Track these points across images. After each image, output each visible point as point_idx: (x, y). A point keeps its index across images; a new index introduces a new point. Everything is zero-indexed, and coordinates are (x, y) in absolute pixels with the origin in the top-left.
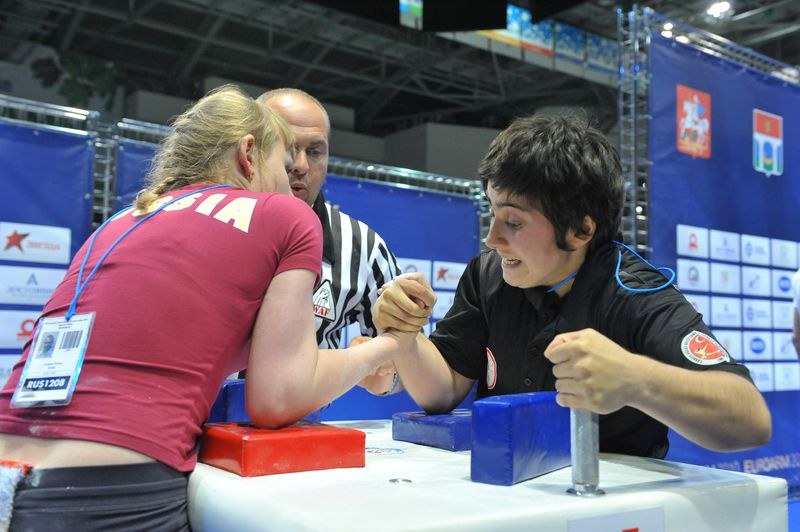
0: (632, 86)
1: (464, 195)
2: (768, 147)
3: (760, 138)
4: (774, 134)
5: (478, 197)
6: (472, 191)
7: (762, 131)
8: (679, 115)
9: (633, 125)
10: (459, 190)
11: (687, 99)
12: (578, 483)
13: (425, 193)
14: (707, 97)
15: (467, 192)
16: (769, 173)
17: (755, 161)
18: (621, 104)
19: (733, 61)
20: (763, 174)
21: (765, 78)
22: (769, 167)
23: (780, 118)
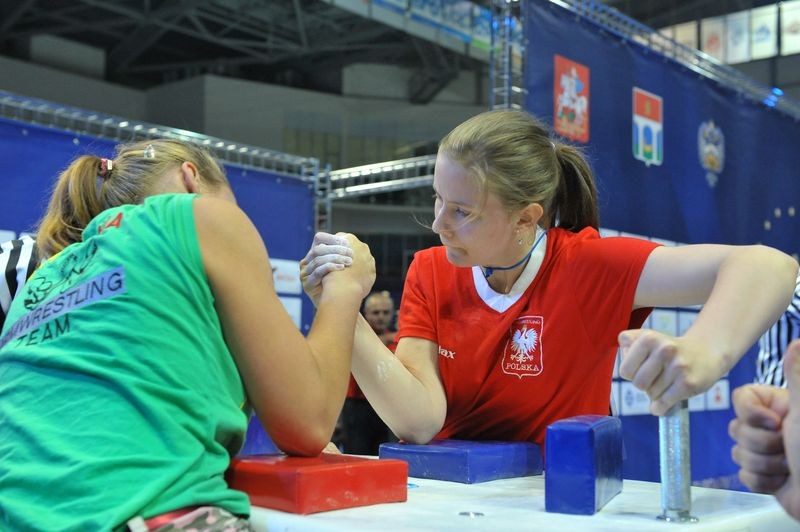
0: (507, 52)
1: (295, 176)
2: (647, 131)
3: (640, 122)
4: (653, 117)
5: (312, 178)
6: (305, 170)
7: (642, 114)
8: (556, 91)
9: (506, 100)
10: (290, 170)
11: (565, 73)
12: (672, 509)
13: (249, 172)
14: (586, 71)
15: (299, 172)
16: (648, 163)
17: (634, 148)
18: (494, 73)
19: (612, 30)
20: (643, 163)
21: (646, 52)
22: (649, 155)
23: (659, 99)
